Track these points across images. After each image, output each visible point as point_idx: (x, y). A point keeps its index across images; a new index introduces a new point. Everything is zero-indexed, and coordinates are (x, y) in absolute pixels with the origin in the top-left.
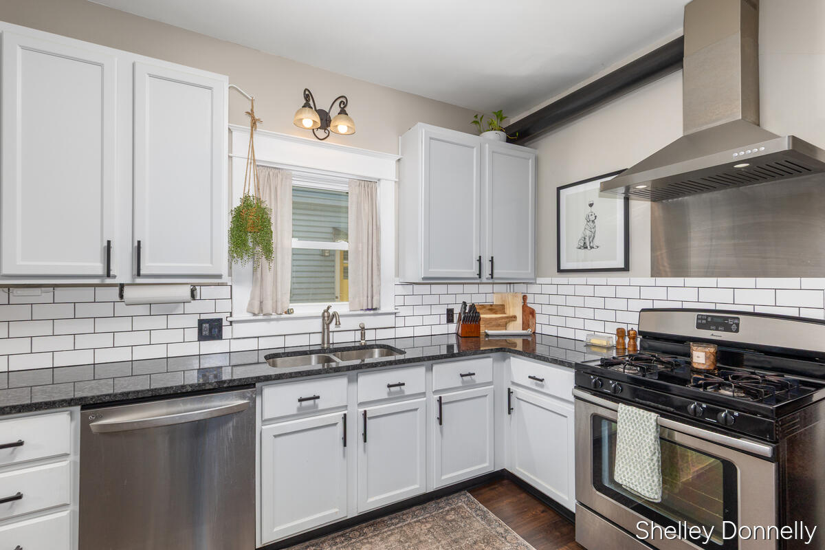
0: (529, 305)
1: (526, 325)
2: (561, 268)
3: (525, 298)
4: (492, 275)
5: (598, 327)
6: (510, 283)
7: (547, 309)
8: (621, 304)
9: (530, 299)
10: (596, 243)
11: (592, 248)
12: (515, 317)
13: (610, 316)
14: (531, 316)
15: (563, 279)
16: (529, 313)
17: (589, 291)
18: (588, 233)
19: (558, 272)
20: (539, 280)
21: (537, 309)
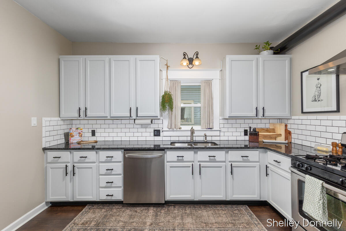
0: (288, 129)
1: (286, 139)
2: (304, 111)
3: (286, 126)
4: (263, 115)
5: (323, 141)
6: (280, 119)
7: (297, 131)
8: (336, 130)
9: (289, 126)
10: (321, 98)
11: (319, 101)
12: (280, 135)
13: (329, 135)
14: (289, 134)
15: (304, 117)
16: (288, 133)
17: (318, 123)
18: (317, 93)
19: (302, 113)
20: (293, 117)
21: (292, 131)
